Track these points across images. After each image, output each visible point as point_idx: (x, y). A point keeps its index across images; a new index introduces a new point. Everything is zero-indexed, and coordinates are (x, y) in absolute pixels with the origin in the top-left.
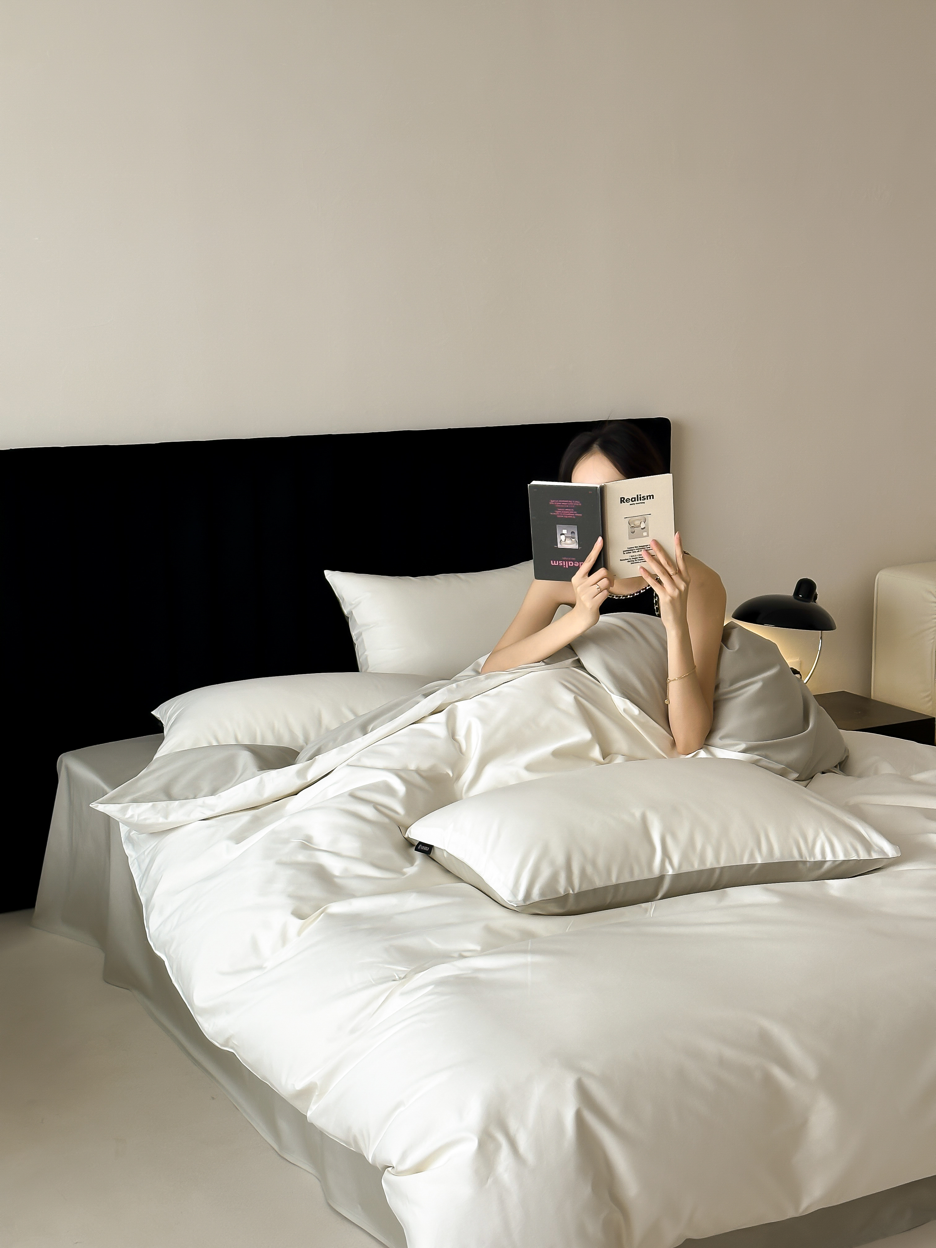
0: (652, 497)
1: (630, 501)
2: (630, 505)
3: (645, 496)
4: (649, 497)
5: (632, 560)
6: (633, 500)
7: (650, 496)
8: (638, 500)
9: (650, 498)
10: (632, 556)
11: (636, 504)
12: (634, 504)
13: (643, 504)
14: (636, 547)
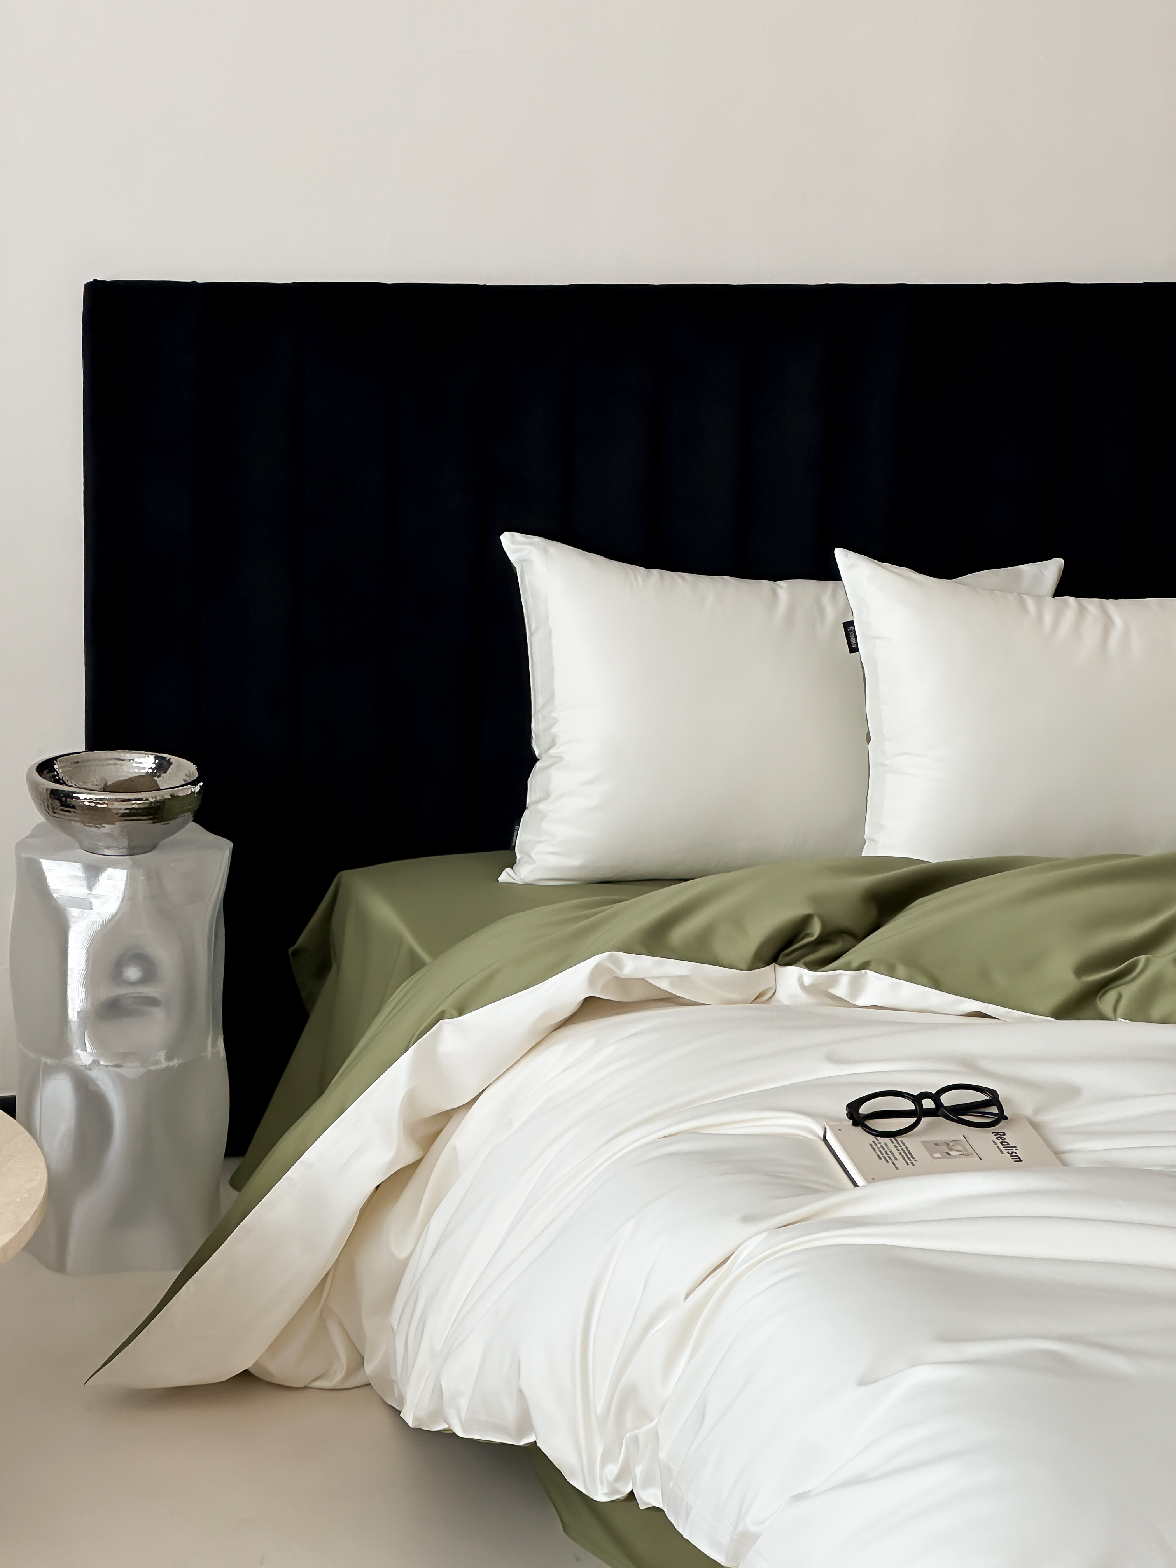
0: (1019, 1160)
1: (1001, 1141)
2: (994, 1141)
3: (1016, 1153)
4: (1017, 1157)
5: (879, 1145)
6: (1006, 1143)
7: (1019, 1158)
8: (1004, 1147)
9: (1012, 1159)
10: (886, 1145)
11: (998, 1147)
12: (996, 1144)
13: (1000, 1152)
14: (907, 1148)
